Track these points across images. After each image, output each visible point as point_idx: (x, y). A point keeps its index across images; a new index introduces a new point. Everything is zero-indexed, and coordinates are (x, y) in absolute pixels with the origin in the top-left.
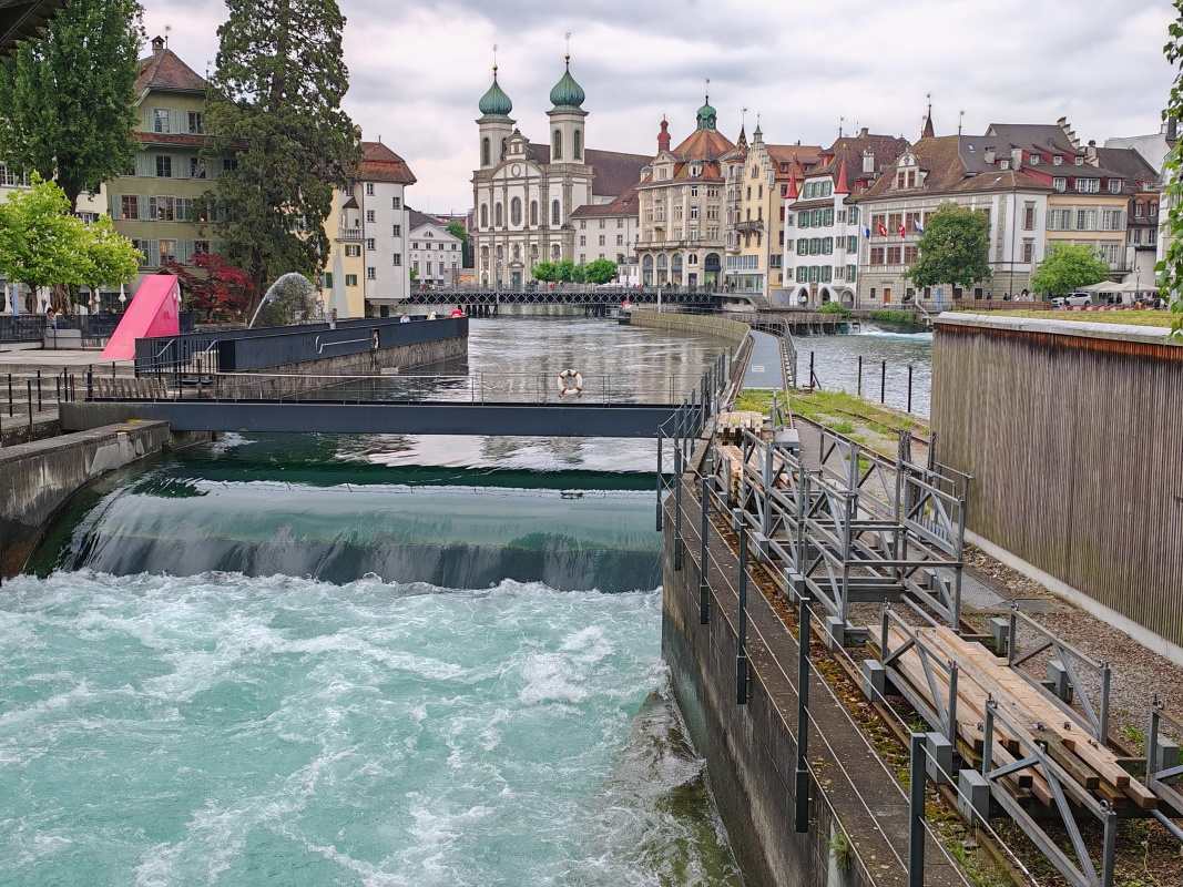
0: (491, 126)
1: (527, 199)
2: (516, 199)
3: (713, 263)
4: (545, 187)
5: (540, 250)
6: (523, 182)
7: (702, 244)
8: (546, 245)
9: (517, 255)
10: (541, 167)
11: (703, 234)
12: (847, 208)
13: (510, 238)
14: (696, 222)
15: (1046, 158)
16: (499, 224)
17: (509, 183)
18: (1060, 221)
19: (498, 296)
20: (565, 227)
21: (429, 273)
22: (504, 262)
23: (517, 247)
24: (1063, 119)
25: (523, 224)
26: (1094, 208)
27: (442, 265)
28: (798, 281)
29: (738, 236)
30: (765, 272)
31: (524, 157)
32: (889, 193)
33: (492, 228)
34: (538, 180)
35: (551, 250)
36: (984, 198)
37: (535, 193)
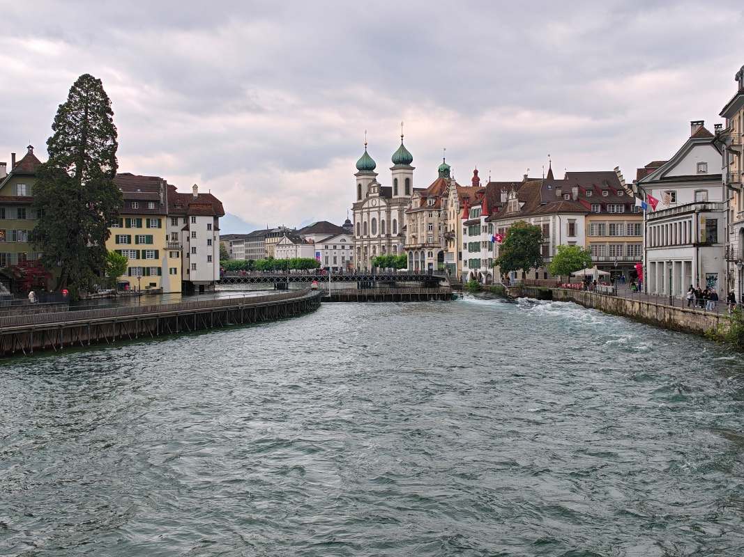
0: (362, 177)
1: (379, 219)
2: (374, 220)
3: (441, 257)
4: (389, 212)
5: (386, 248)
6: (377, 209)
7: (436, 245)
8: (389, 246)
9: (374, 252)
10: (387, 200)
11: (436, 239)
12: (487, 224)
13: (371, 242)
14: (432, 233)
15: (597, 191)
16: (365, 234)
17: (371, 210)
18: (598, 230)
19: (374, 277)
20: (399, 235)
21: (335, 262)
22: (368, 256)
23: (374, 247)
24: (617, 168)
25: (377, 234)
26: (621, 222)
27: (343, 258)
28: (470, 268)
29: (446, 241)
30: (456, 262)
31: (377, 194)
32: (505, 215)
33: (362, 237)
34: (385, 208)
35: (392, 249)
36: (546, 218)
37: (384, 216)
